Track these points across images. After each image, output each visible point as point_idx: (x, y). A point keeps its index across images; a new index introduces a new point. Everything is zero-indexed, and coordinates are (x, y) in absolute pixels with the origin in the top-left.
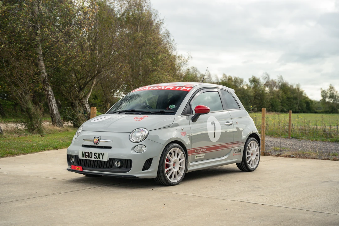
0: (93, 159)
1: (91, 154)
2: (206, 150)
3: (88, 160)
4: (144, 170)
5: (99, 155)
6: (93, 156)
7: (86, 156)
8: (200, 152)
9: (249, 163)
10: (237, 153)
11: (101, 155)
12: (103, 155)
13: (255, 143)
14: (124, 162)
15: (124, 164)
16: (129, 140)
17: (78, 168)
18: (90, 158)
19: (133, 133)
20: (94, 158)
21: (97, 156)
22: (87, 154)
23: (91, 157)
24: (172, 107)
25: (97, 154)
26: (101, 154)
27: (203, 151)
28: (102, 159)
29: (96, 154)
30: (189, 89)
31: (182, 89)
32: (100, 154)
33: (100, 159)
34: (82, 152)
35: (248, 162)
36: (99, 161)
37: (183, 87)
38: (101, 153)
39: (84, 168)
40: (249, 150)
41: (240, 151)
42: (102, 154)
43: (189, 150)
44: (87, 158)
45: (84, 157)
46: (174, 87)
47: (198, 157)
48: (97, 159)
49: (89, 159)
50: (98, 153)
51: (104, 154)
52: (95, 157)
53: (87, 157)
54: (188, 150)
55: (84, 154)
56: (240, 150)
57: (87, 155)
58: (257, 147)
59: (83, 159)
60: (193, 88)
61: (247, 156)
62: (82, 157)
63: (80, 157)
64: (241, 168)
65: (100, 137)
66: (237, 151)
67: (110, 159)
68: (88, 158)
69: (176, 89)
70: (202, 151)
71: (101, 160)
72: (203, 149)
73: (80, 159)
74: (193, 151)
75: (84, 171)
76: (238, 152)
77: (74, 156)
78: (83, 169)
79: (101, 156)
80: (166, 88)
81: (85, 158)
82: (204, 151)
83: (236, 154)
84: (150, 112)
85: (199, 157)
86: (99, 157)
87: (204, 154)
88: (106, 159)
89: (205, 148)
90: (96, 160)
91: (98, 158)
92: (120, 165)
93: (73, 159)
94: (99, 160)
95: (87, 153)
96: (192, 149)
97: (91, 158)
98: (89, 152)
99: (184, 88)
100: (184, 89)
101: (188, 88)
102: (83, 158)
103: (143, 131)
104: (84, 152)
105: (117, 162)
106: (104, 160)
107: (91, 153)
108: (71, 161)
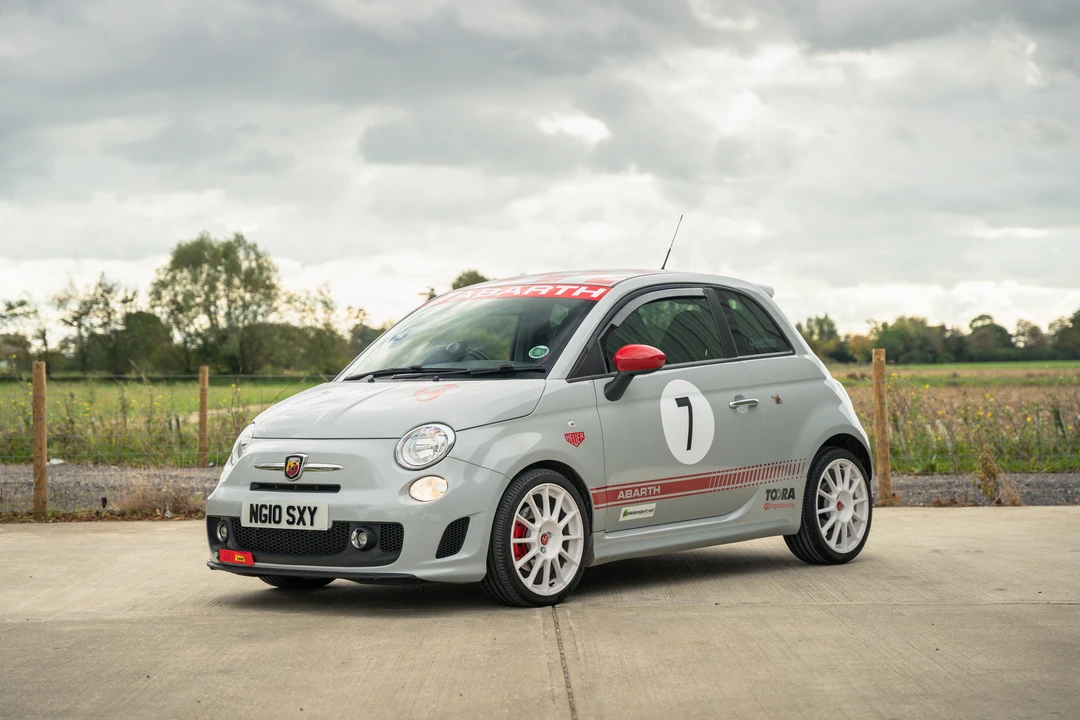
0: (284, 525)
1: (277, 510)
2: (659, 490)
3: (269, 529)
4: (444, 556)
5: (302, 513)
6: (285, 517)
7: (263, 518)
8: (637, 497)
9: (829, 536)
10: (781, 501)
11: (307, 512)
12: (313, 513)
13: (850, 467)
14: (378, 531)
15: (379, 537)
16: (394, 463)
17: (239, 558)
18: (276, 522)
19: (407, 438)
20: (288, 522)
21: (297, 514)
22: (265, 512)
23: (277, 519)
24: (538, 352)
25: (294, 509)
26: (307, 510)
27: (648, 495)
28: (312, 524)
29: (291, 511)
30: (601, 291)
31: (576, 294)
32: (305, 508)
33: (304, 524)
34: (252, 505)
35: (824, 531)
36: (302, 531)
37: (581, 285)
38: (307, 506)
39: (259, 556)
40: (828, 490)
41: (791, 494)
42: (309, 508)
43: (595, 492)
44: (267, 525)
45: (256, 522)
46: (551, 287)
47: (631, 513)
48: (295, 527)
49: (273, 526)
50: (299, 508)
51: (315, 508)
52: (291, 520)
53: (264, 522)
54: (591, 493)
55: (255, 512)
56: (792, 490)
57: (265, 516)
58: (860, 480)
59: (254, 529)
60: (613, 287)
61: (819, 512)
62: (251, 521)
63: (245, 522)
64: (800, 553)
65: (304, 456)
66: (778, 494)
67: (335, 523)
68: (270, 522)
69: (559, 293)
70: (645, 493)
71: (308, 527)
72: (650, 488)
73: (247, 528)
74: (612, 495)
75: (258, 564)
76: (784, 497)
77: (226, 519)
78: (255, 561)
79: (307, 516)
80: (526, 293)
81: (260, 525)
82: (652, 495)
83: (776, 506)
84: (469, 372)
85: (635, 513)
86: (301, 519)
87: (653, 506)
88: (322, 524)
89: (657, 486)
90: (293, 530)
91: (298, 524)
92: (365, 543)
93: (225, 530)
94: (301, 527)
95: (264, 506)
96: (608, 489)
97: (279, 522)
98: (270, 506)
99: (583, 290)
100: (582, 294)
101: (596, 288)
102: (254, 525)
103: (438, 431)
104: (257, 505)
105: (359, 532)
106: (316, 527)
107: (279, 507)
108: (219, 536)
